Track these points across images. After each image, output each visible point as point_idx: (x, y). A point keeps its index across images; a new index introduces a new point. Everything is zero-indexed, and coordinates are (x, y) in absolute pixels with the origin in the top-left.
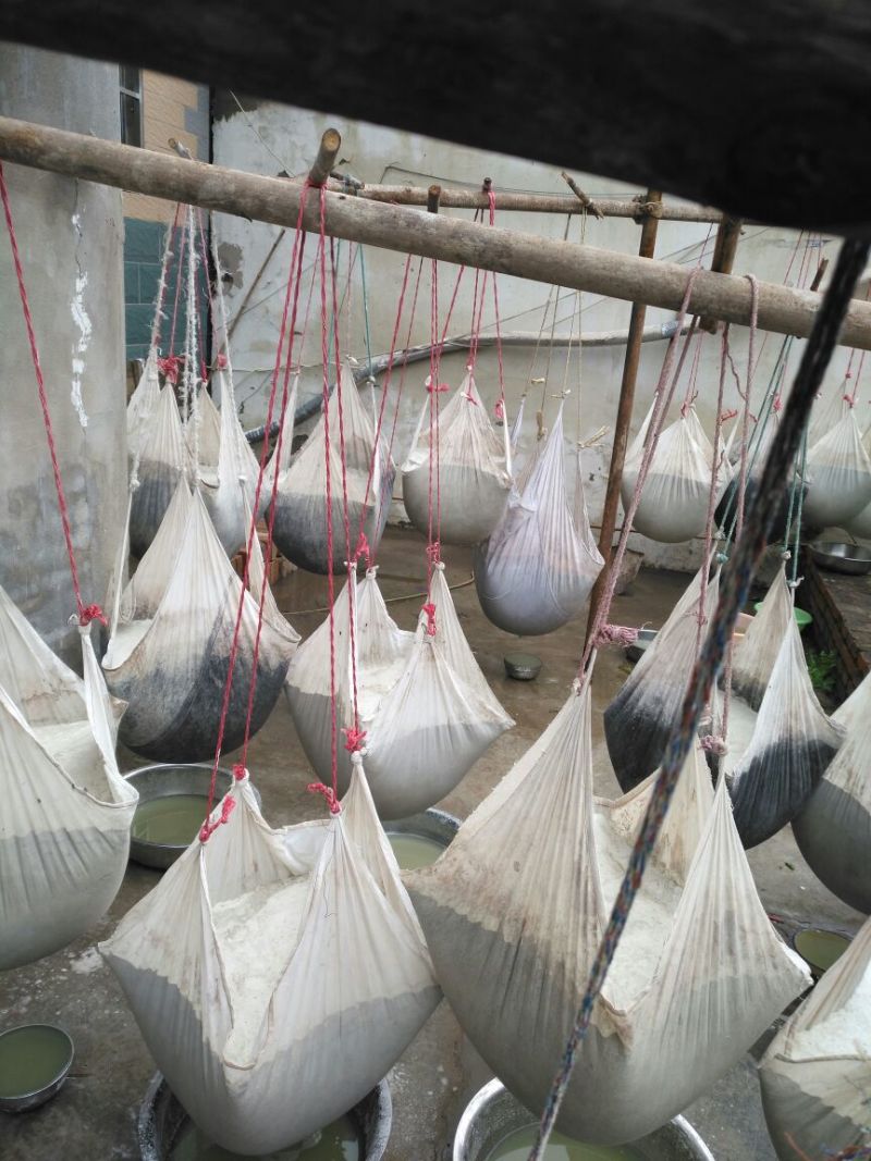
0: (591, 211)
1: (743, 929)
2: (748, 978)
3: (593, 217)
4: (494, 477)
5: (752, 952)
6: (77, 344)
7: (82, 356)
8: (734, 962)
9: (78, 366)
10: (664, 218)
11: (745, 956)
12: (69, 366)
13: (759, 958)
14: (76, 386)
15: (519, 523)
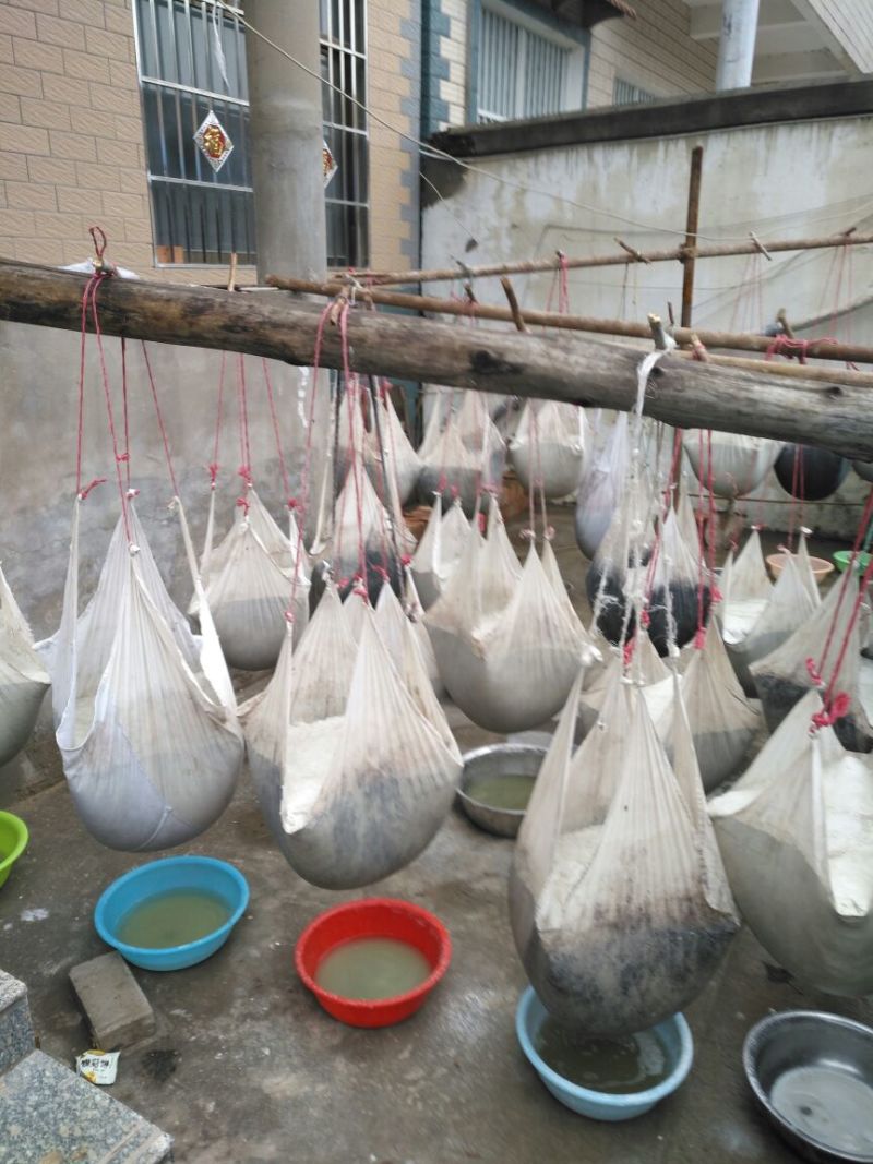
0: (640, 259)
1: (555, 625)
2: (561, 651)
3: (642, 265)
4: (570, 449)
5: (562, 638)
6: (301, 381)
7: (303, 388)
8: (552, 643)
9: (302, 394)
10: (701, 256)
11: (558, 640)
12: (297, 394)
13: (566, 642)
14: (301, 405)
15: (596, 482)
